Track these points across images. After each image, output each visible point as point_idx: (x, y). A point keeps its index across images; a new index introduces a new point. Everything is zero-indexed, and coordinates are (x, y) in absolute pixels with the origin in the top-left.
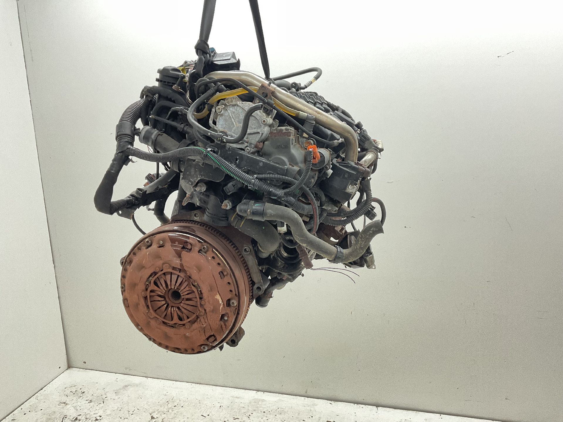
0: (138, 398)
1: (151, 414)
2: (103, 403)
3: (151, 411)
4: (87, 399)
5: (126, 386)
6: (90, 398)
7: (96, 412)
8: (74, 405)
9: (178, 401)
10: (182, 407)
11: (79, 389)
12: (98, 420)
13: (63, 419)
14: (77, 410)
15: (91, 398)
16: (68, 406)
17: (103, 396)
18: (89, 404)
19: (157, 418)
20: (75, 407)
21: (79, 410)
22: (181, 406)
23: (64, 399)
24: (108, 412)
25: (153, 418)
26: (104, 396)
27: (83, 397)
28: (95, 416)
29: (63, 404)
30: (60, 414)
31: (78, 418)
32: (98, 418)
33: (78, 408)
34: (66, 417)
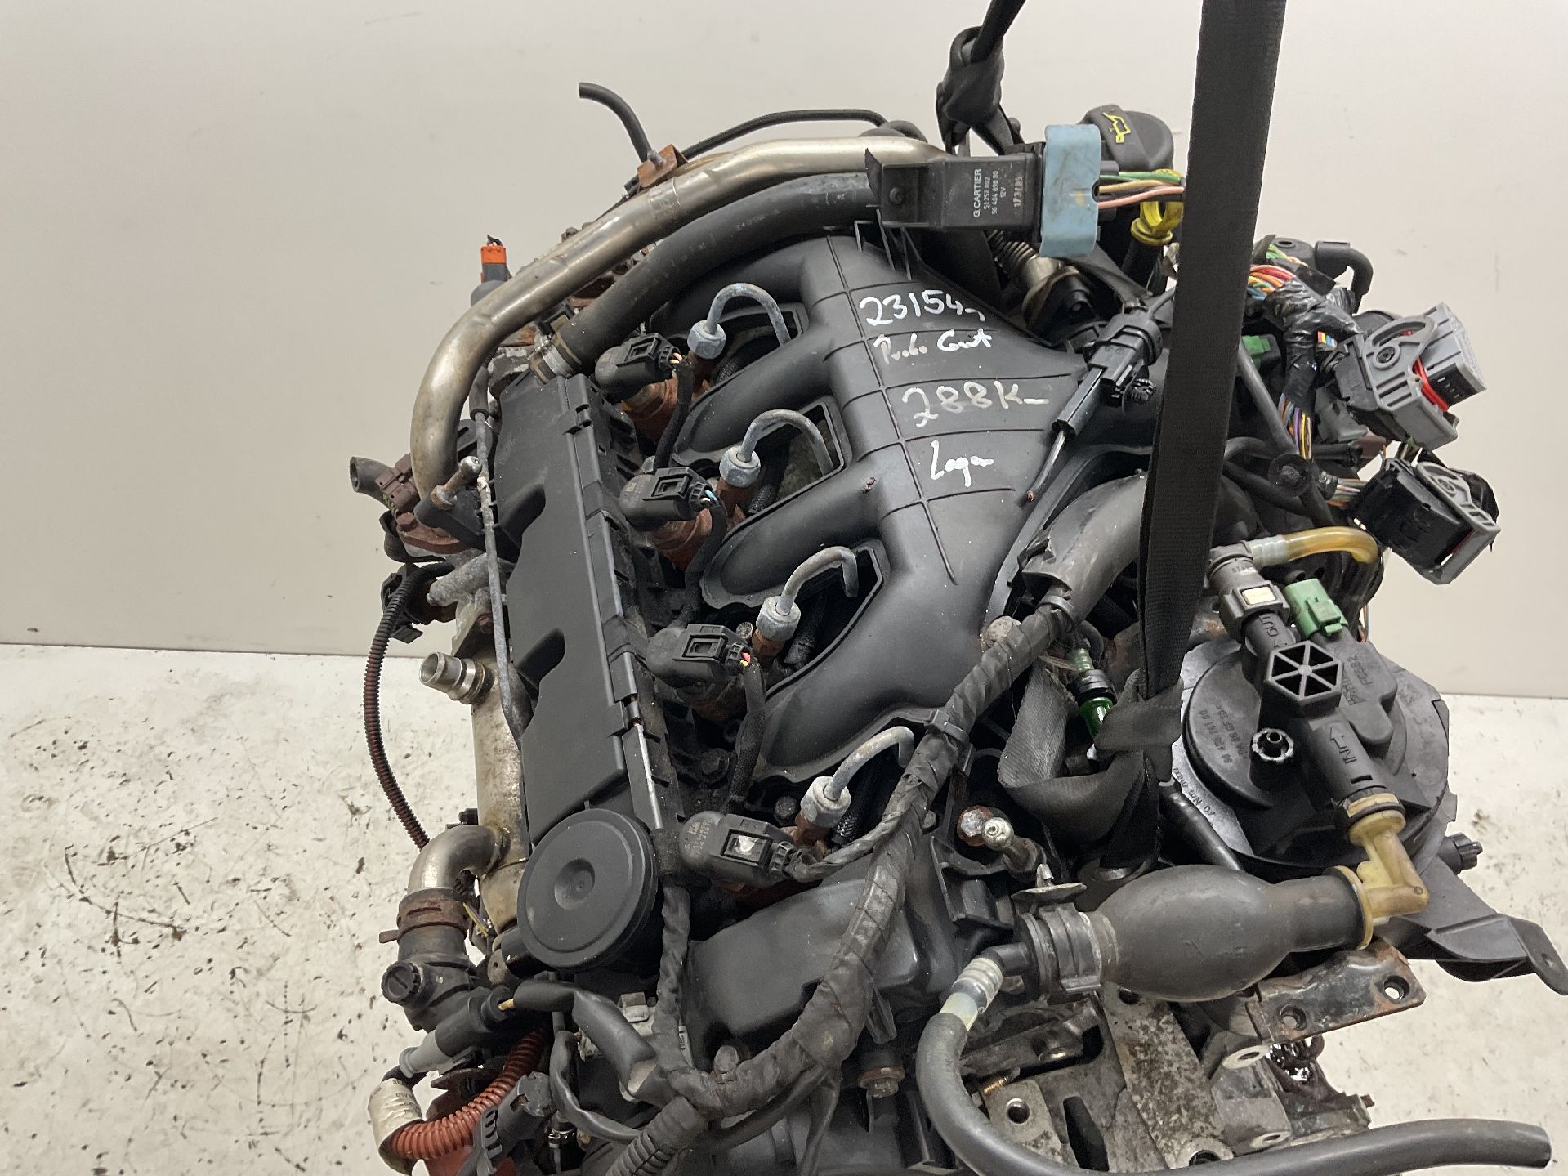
0: (277, 742)
1: (343, 798)
2: (171, 778)
3: (340, 786)
4: (108, 770)
5: (218, 698)
6: (116, 764)
7: (165, 817)
8: (78, 799)
9: (409, 735)
10: (430, 755)
11: (61, 736)
12: (184, 848)
13: (67, 861)
14: (96, 819)
15: (120, 764)
16: (61, 809)
17: (157, 751)
18: (124, 791)
19: (369, 808)
20: (84, 809)
21: (103, 817)
22: (427, 752)
23: (32, 783)
24: (205, 812)
25: (355, 811)
26: (163, 751)
27: (90, 765)
28: (166, 832)
29: (37, 802)
30: (48, 844)
31: (117, 851)
32: (183, 840)
33: (95, 808)
34: (71, 851)
